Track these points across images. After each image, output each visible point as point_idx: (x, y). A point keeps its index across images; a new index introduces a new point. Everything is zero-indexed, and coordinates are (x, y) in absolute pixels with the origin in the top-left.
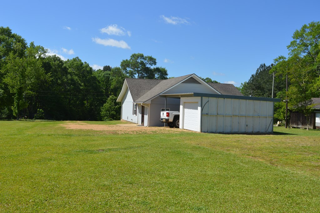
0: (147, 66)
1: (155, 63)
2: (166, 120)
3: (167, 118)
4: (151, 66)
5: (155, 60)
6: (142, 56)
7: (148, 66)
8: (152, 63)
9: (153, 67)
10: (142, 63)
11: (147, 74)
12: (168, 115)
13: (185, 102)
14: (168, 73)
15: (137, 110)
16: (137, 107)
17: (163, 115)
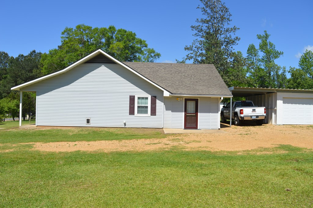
2: (265, 117)
13: (284, 98)
15: (157, 106)
16: (158, 101)
17: (253, 112)
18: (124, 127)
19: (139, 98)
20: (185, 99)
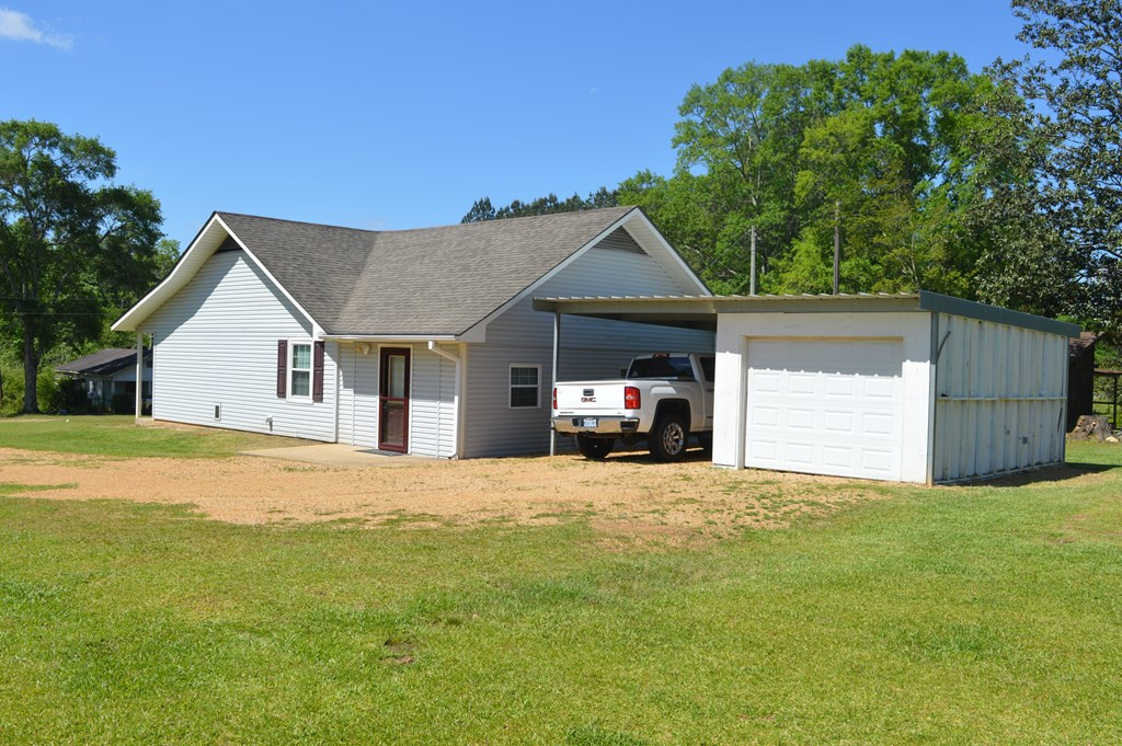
0: (70, 179)
1: (110, 170)
2: (623, 424)
3: (629, 413)
4: (88, 181)
5: (111, 155)
6: (50, 136)
7: (77, 178)
8: (94, 169)
9: (96, 185)
10: (46, 166)
11: (63, 215)
12: (633, 399)
13: (748, 338)
14: (164, 212)
15: (325, 372)
16: (327, 357)
17: (586, 400)
18: (269, 432)
19: (296, 347)
20: (382, 349)
